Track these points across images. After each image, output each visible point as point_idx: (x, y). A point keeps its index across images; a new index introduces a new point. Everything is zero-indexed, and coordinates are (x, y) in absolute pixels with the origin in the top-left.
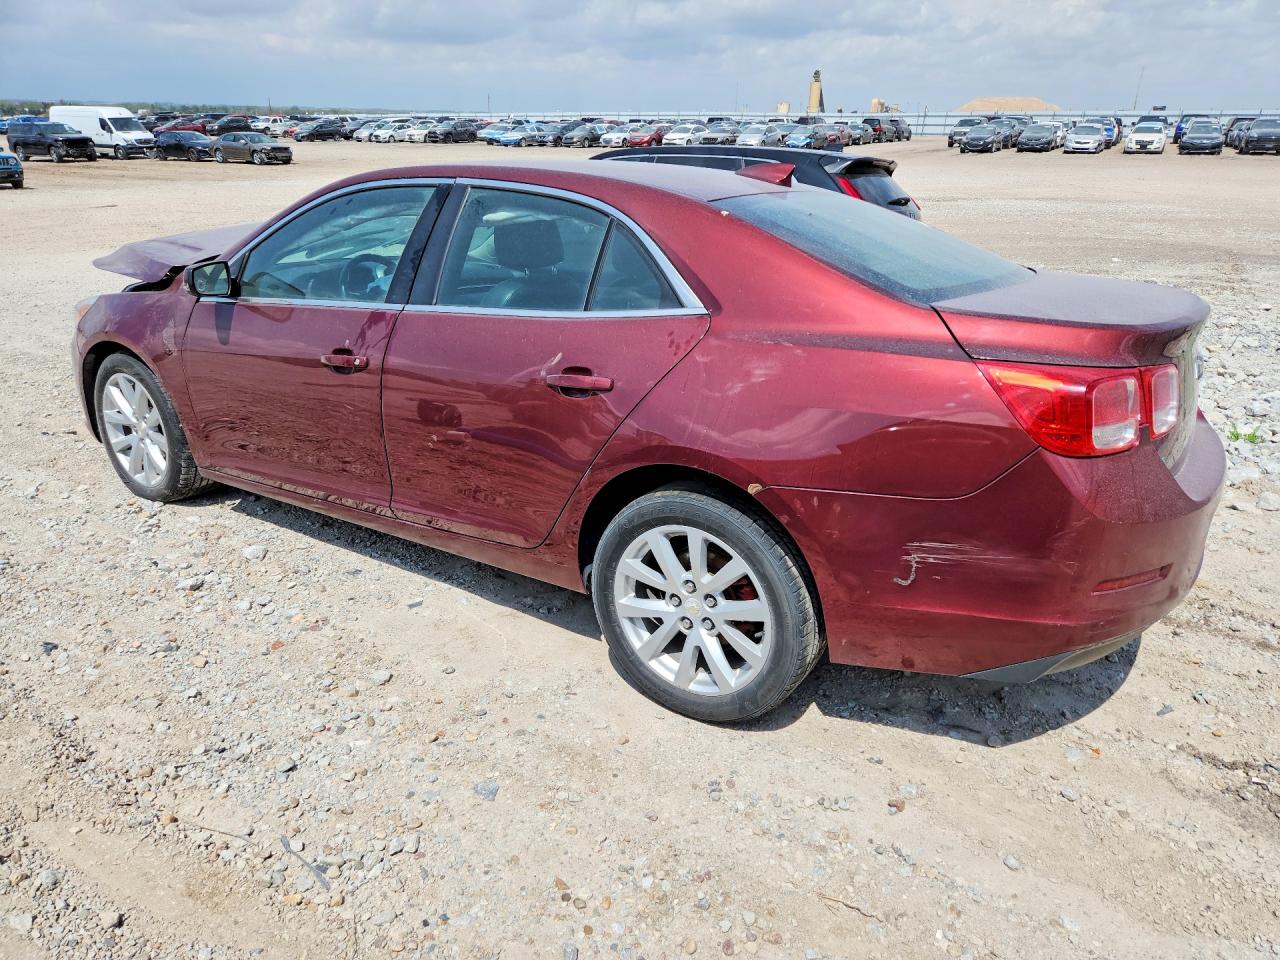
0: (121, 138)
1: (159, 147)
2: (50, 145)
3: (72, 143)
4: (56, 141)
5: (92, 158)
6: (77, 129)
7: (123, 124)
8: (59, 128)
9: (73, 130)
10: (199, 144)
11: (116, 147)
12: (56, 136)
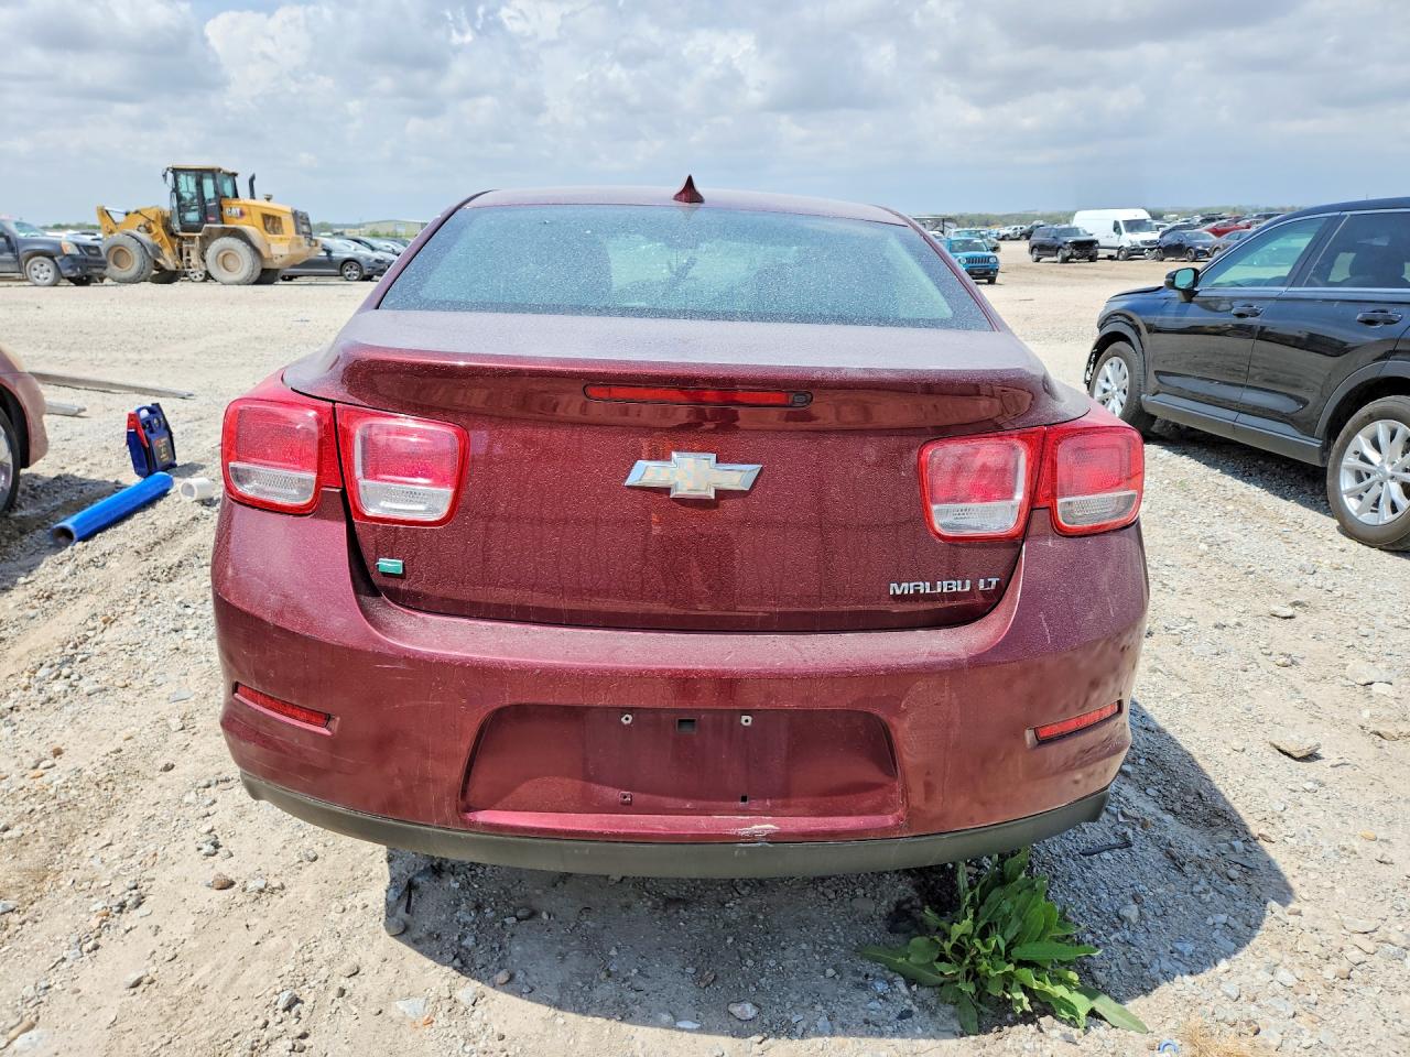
0: (1129, 239)
1: (1160, 247)
2: (1060, 247)
3: (1078, 245)
4: (1066, 243)
5: (1093, 259)
6: (1089, 232)
7: (1134, 226)
8: (1075, 231)
9: (1085, 232)
10: (1199, 244)
11: (1120, 249)
12: (1066, 239)
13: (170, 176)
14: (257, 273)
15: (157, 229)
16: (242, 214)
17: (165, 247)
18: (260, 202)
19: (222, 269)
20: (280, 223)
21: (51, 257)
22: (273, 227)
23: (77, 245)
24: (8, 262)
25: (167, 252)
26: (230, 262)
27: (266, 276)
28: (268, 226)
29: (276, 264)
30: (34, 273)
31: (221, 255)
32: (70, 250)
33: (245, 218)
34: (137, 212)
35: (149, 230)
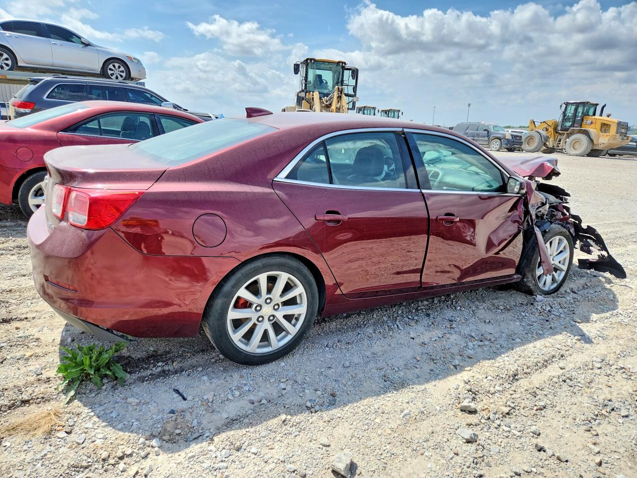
13: (564, 106)
14: (589, 150)
15: (551, 129)
16: (592, 123)
17: (551, 137)
18: (604, 117)
19: (572, 149)
20: (610, 128)
21: (500, 140)
22: (605, 130)
23: (512, 135)
24: (486, 141)
25: (551, 140)
26: (577, 146)
27: (594, 153)
28: (603, 129)
29: (600, 147)
30: (493, 146)
31: (574, 142)
32: (509, 137)
33: (593, 125)
34: (544, 122)
35: (547, 130)
